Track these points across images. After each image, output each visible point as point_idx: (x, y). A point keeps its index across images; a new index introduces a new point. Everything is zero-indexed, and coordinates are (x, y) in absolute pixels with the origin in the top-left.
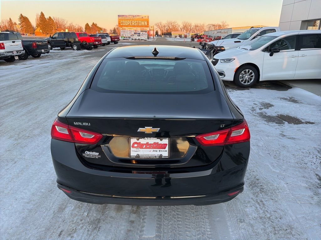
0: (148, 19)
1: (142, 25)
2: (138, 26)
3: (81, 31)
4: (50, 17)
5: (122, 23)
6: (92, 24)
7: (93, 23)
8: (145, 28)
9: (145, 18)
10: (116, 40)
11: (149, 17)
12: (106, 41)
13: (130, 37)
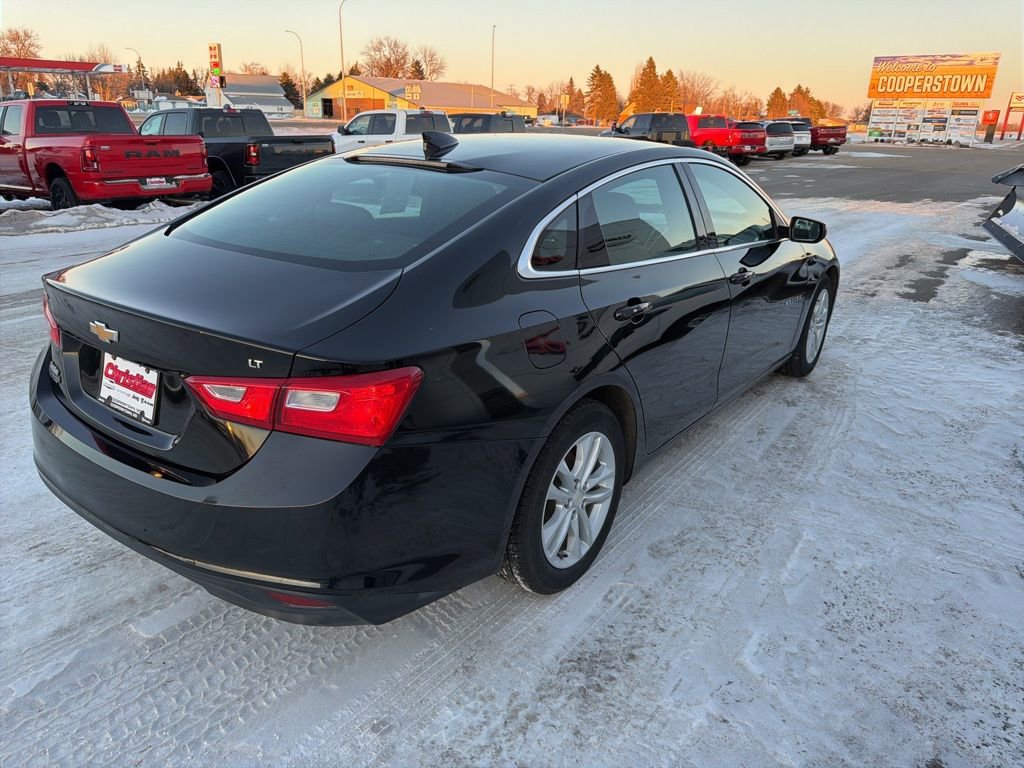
0: (995, 69)
1: (963, 90)
2: (943, 95)
3: (756, 113)
4: (670, 73)
5: (885, 83)
6: (792, 91)
7: (799, 87)
8: (970, 101)
9: (985, 63)
10: (832, 140)
11: (1000, 61)
12: (792, 142)
13: (901, 134)
